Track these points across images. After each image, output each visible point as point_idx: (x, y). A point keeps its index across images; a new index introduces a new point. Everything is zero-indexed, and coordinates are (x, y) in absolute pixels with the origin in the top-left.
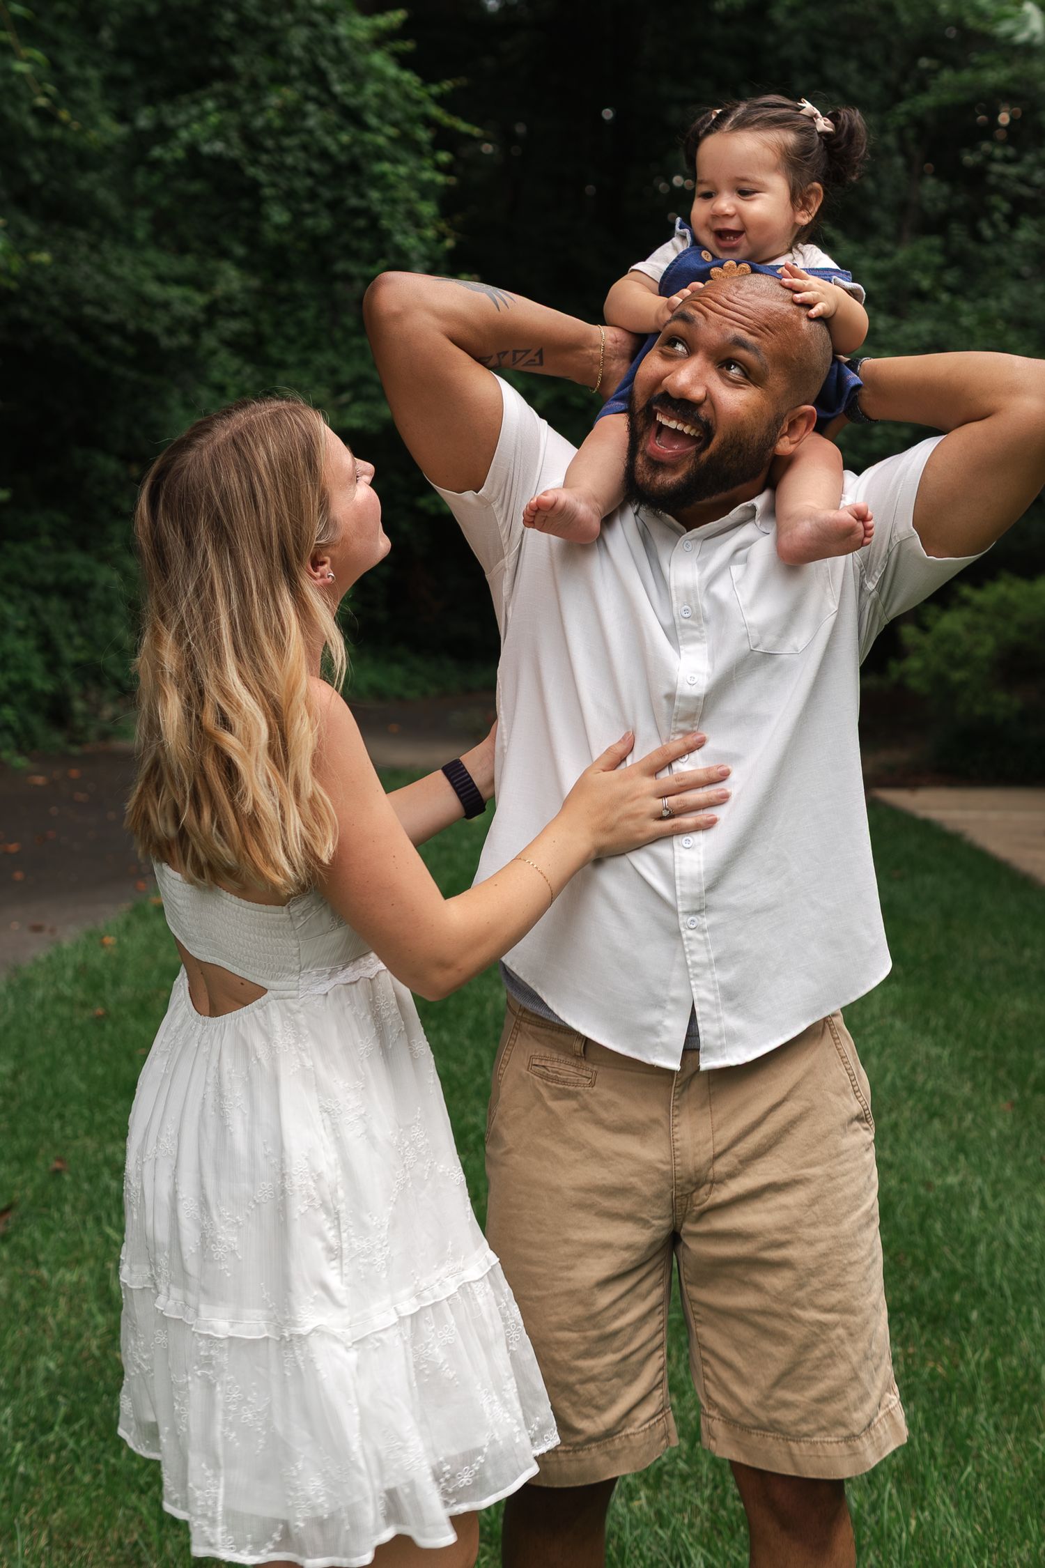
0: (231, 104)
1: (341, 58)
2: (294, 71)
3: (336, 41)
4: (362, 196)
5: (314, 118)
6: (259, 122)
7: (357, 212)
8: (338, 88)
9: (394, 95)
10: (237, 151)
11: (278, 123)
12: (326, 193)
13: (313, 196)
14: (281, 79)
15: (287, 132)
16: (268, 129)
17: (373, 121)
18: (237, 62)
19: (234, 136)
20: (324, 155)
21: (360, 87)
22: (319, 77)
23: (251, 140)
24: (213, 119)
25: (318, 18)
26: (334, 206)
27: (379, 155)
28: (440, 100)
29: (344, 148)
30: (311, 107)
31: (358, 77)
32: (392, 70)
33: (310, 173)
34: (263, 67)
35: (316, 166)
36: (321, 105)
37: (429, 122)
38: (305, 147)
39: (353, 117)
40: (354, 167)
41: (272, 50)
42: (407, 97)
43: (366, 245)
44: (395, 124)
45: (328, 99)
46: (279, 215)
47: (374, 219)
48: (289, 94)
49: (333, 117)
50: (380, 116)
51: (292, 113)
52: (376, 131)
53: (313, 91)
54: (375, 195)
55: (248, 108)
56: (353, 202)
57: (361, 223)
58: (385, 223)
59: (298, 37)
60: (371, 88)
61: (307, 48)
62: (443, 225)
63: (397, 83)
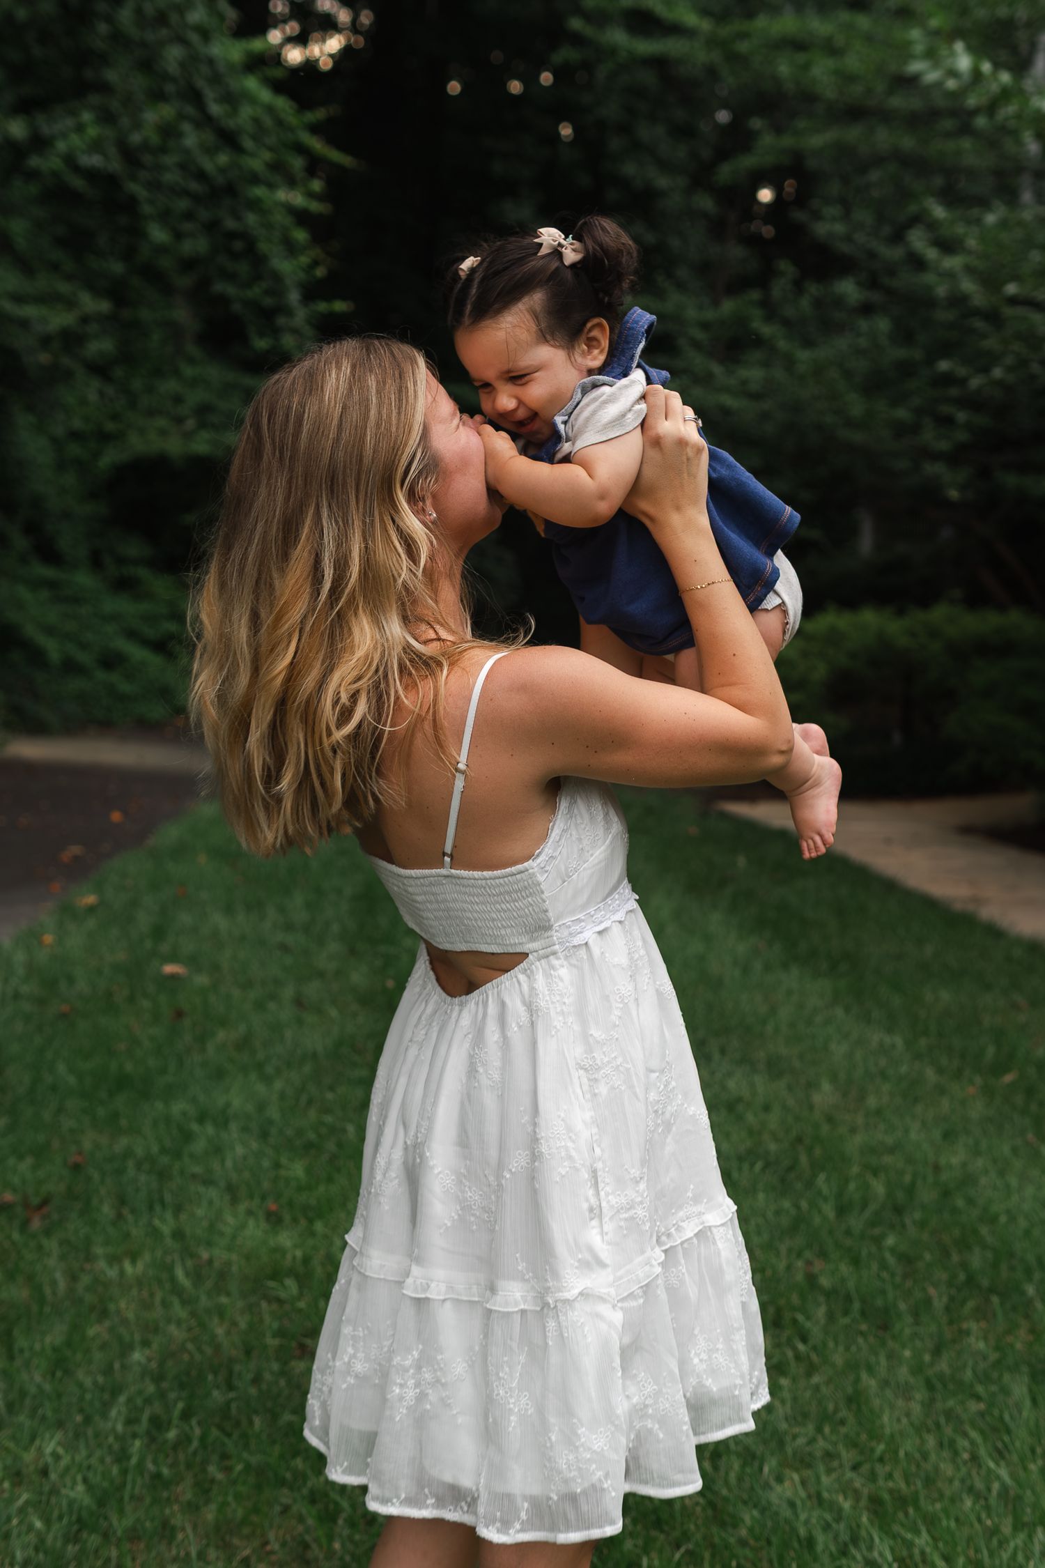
0: (107, 118)
1: (216, 79)
2: (170, 88)
3: (211, 62)
4: (238, 218)
5: (191, 138)
6: (136, 138)
7: (232, 235)
8: (215, 109)
9: (268, 121)
10: (115, 165)
11: (155, 139)
12: (204, 214)
13: (189, 216)
14: (158, 96)
15: (163, 150)
16: (145, 146)
17: (248, 144)
18: (112, 76)
19: (112, 151)
20: (201, 176)
21: (235, 110)
22: (195, 97)
23: (130, 156)
24: (92, 131)
25: (194, 38)
26: (212, 227)
27: (255, 179)
28: (314, 129)
29: (222, 171)
30: (186, 127)
31: (232, 99)
32: (265, 95)
33: (186, 193)
34: (138, 83)
35: (194, 186)
36: (198, 125)
37: (300, 149)
38: (183, 166)
39: (229, 139)
40: (230, 190)
41: (148, 65)
42: (280, 123)
43: (243, 268)
44: (270, 149)
45: (205, 121)
46: (158, 234)
47: (250, 244)
48: (167, 111)
49: (209, 137)
50: (255, 138)
51: (169, 132)
52: (252, 155)
53: (190, 110)
54: (251, 219)
55: (125, 121)
56: (230, 224)
57: (238, 245)
58: (263, 247)
59: (173, 55)
60: (246, 112)
61: (182, 65)
62: (316, 252)
63: (270, 109)
